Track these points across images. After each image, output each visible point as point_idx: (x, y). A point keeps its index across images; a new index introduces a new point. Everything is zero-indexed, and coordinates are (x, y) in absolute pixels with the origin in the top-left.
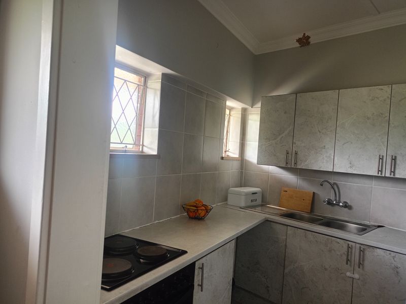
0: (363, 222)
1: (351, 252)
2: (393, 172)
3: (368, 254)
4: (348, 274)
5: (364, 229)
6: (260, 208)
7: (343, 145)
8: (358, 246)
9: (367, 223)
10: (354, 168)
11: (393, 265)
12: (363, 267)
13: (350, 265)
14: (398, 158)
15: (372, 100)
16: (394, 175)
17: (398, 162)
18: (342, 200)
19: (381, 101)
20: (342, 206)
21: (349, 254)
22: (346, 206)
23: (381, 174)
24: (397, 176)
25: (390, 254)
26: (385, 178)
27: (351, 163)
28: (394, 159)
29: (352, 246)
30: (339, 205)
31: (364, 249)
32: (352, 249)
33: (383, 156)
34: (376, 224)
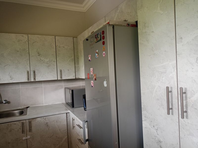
0: (20, 108)
1: (24, 126)
2: (35, 79)
3: (33, 123)
4: (24, 138)
5: (22, 113)
7: (4, 67)
8: (27, 121)
9: (22, 107)
10: (13, 80)
11: (45, 123)
12: (31, 131)
13: (25, 133)
14: (36, 72)
15: (18, 41)
17: (36, 73)
19: (23, 42)
20: (5, 103)
21: (23, 127)
23: (29, 81)
24: (37, 80)
25: (43, 118)
27: (11, 77)
28: (34, 72)
29: (24, 122)
31: (30, 121)
32: (24, 124)
33: (28, 71)
34: (25, 107)
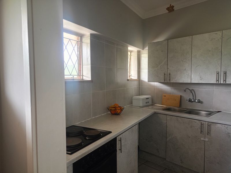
0: (209, 110)
1: (203, 127)
2: (225, 80)
3: (213, 127)
4: (202, 139)
5: (210, 114)
6: (151, 107)
7: (196, 67)
8: (207, 123)
9: (211, 110)
10: (203, 80)
11: (227, 132)
12: (210, 135)
13: (203, 134)
14: (227, 73)
15: (211, 40)
16: (225, 82)
17: (227, 75)
18: (197, 98)
19: (216, 40)
20: (197, 102)
21: (202, 128)
22: (199, 102)
23: (218, 82)
24: (227, 83)
25: (225, 126)
26: (221, 84)
27: (201, 78)
28: (225, 73)
29: (203, 123)
30: (195, 102)
31: (210, 124)
32: (203, 125)
33: (219, 72)
34: (217, 111)
